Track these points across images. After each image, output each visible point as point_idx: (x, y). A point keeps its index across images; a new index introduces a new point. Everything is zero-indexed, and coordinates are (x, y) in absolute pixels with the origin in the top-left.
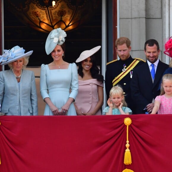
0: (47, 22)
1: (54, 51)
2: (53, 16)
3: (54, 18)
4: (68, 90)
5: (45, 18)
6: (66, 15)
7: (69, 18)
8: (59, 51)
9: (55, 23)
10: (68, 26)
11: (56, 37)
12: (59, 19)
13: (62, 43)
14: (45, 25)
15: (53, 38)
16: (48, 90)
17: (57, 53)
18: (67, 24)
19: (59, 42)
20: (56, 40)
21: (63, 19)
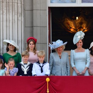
0: (73, 28)
1: (78, 43)
2: (77, 24)
3: (77, 26)
4: (85, 63)
5: (73, 26)
6: (84, 24)
7: (85, 26)
8: (80, 43)
9: (78, 28)
10: (85, 30)
11: (79, 35)
12: (80, 26)
13: (82, 39)
14: (73, 29)
15: (78, 36)
16: (74, 63)
17: (79, 44)
18: (84, 29)
19: (81, 38)
20: (79, 37)
21: (82, 26)
